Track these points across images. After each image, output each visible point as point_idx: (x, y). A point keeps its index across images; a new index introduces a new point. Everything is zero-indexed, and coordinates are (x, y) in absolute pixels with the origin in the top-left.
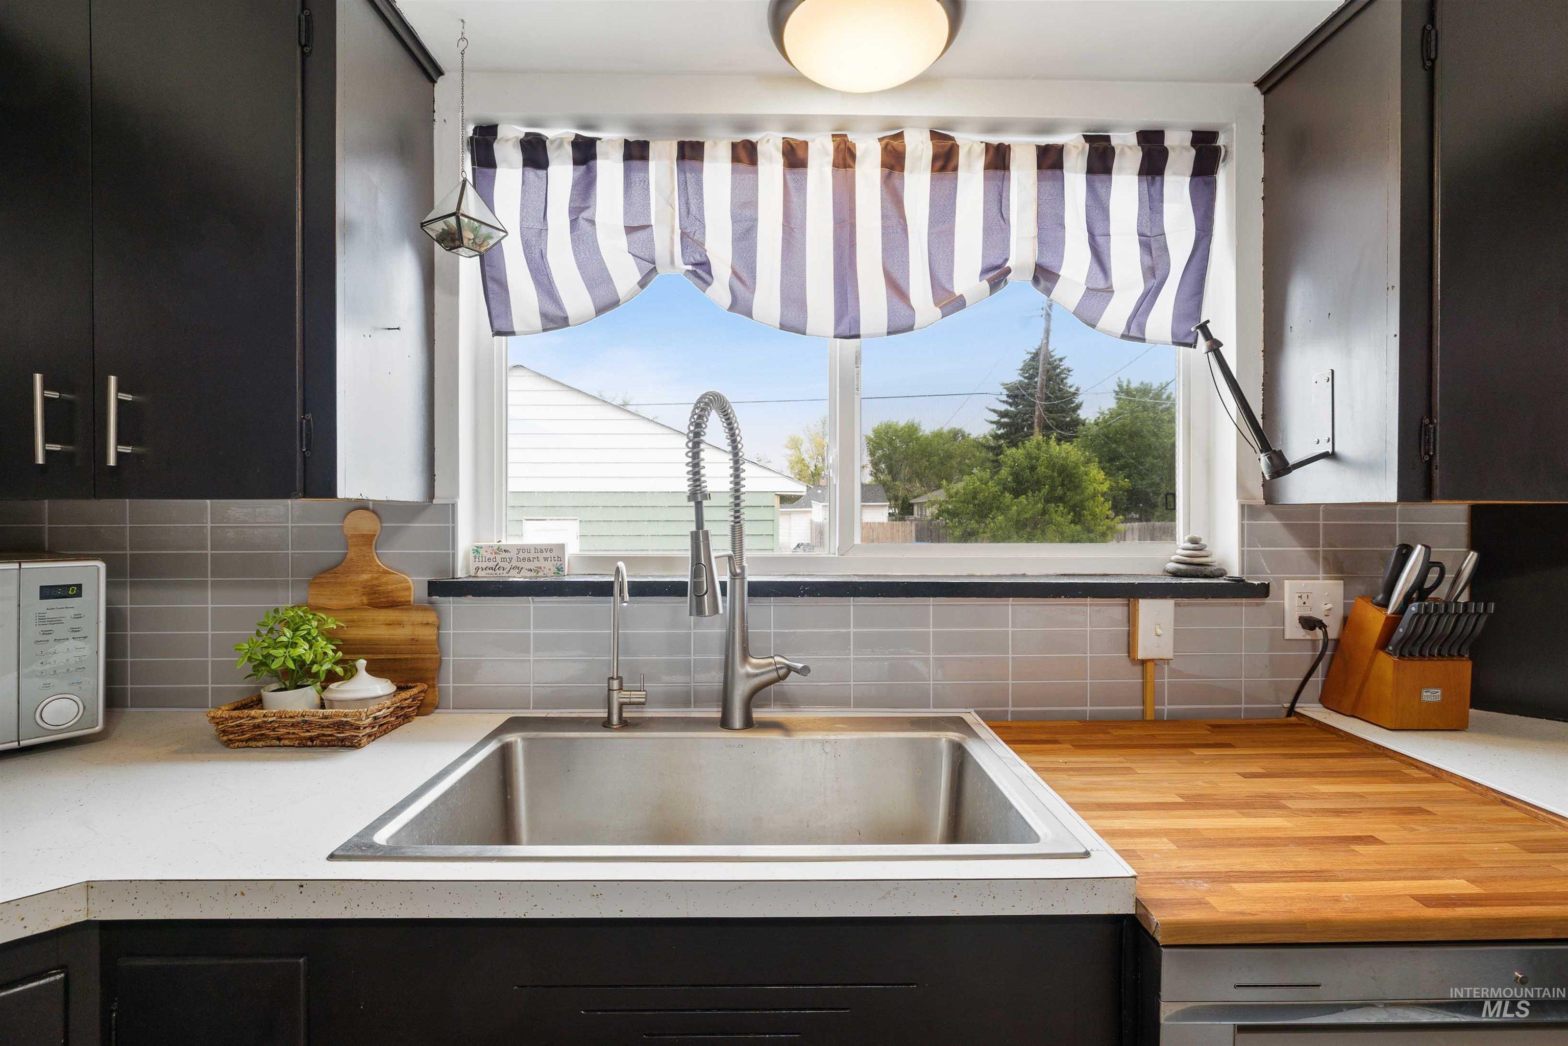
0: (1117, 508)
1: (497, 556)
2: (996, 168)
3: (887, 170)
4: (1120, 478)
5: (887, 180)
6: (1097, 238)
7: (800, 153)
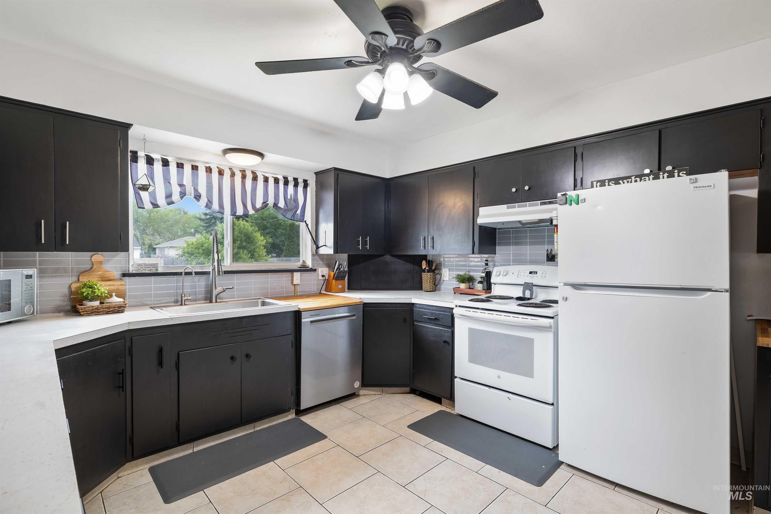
0: (268, 253)
1: (139, 267)
2: (266, 182)
3: (242, 179)
4: (267, 238)
5: (242, 181)
6: (286, 199)
7: (222, 172)
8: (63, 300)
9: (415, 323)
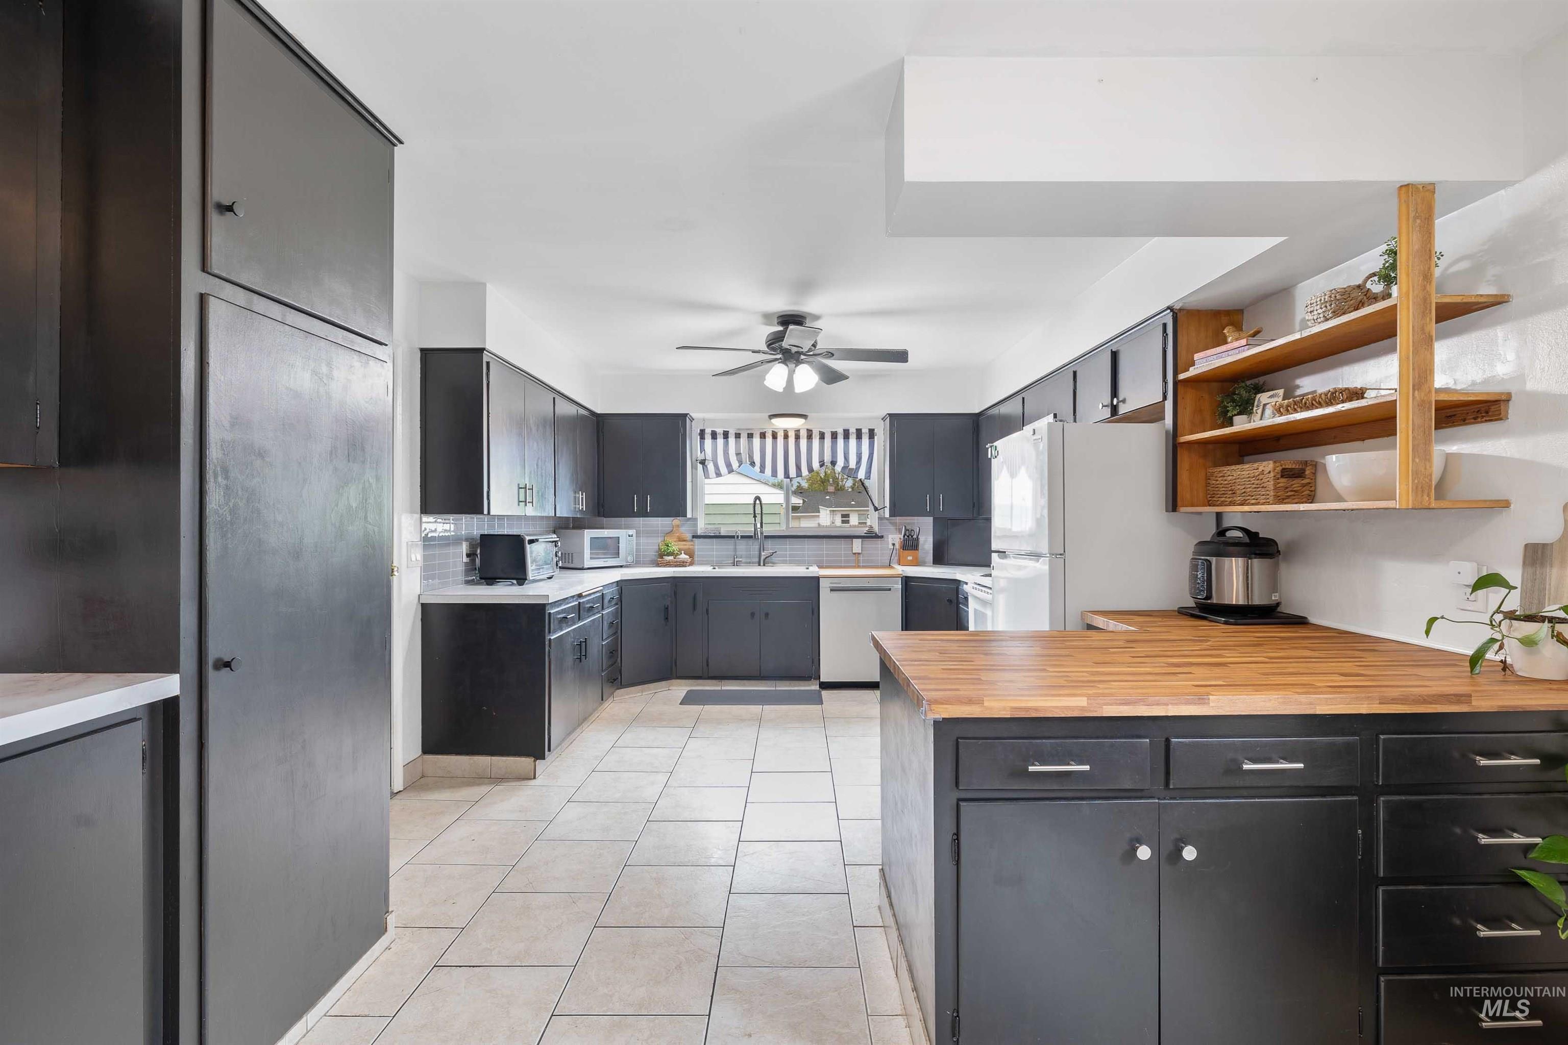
2: (822, 439)
3: (796, 439)
7: (776, 436)
8: (655, 555)
9: (960, 605)
